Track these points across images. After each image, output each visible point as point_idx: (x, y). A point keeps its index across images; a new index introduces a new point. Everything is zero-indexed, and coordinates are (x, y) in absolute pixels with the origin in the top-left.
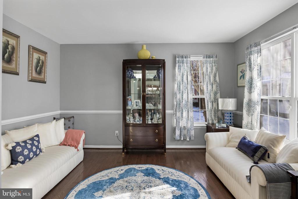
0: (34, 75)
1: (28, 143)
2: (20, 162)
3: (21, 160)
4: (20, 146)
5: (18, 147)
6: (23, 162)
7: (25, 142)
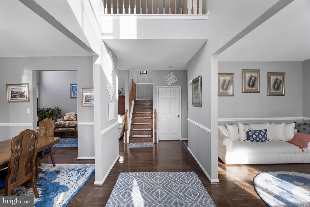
0: (272, 90)
1: (257, 132)
2: (250, 140)
3: (251, 140)
4: (251, 132)
5: (250, 132)
6: (252, 141)
7: (255, 131)
